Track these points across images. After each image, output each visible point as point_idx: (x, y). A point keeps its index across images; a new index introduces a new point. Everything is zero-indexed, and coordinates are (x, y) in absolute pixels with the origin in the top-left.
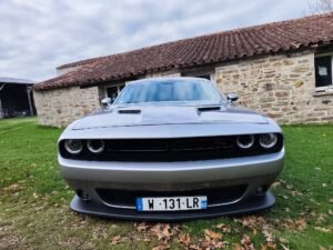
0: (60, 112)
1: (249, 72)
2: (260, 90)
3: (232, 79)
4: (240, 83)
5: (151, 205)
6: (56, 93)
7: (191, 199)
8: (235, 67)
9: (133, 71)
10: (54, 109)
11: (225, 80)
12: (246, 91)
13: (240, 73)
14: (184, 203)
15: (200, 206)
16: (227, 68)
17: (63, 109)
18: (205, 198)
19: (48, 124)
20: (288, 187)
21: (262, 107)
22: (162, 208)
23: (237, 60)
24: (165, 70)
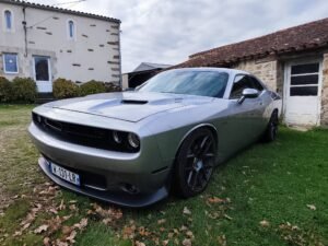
5: (55, 170)
9: (226, 59)
14: (68, 175)
15: (76, 182)
22: (59, 175)
24: (259, 58)
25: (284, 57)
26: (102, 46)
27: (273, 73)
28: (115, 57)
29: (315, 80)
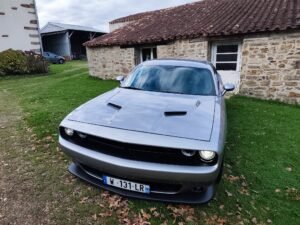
0: (104, 66)
1: (279, 46)
2: (287, 66)
3: (260, 52)
4: (267, 57)
5: (112, 182)
6: (102, 50)
7: (138, 185)
8: (265, 39)
9: (164, 37)
10: (100, 64)
11: (252, 52)
12: (272, 66)
13: (269, 47)
14: (134, 186)
15: (145, 191)
16: (256, 40)
17: (107, 65)
18: (148, 187)
19: (96, 75)
20: (243, 184)
21: (286, 84)
22: (119, 186)
23: (267, 33)
24: (193, 38)
25: (213, 39)
26: (15, 9)
27: (205, 51)
28: (32, 22)
29: (234, 58)
